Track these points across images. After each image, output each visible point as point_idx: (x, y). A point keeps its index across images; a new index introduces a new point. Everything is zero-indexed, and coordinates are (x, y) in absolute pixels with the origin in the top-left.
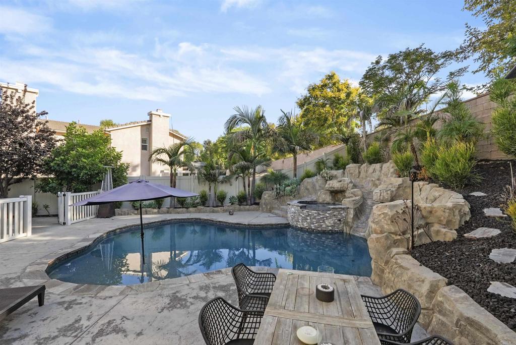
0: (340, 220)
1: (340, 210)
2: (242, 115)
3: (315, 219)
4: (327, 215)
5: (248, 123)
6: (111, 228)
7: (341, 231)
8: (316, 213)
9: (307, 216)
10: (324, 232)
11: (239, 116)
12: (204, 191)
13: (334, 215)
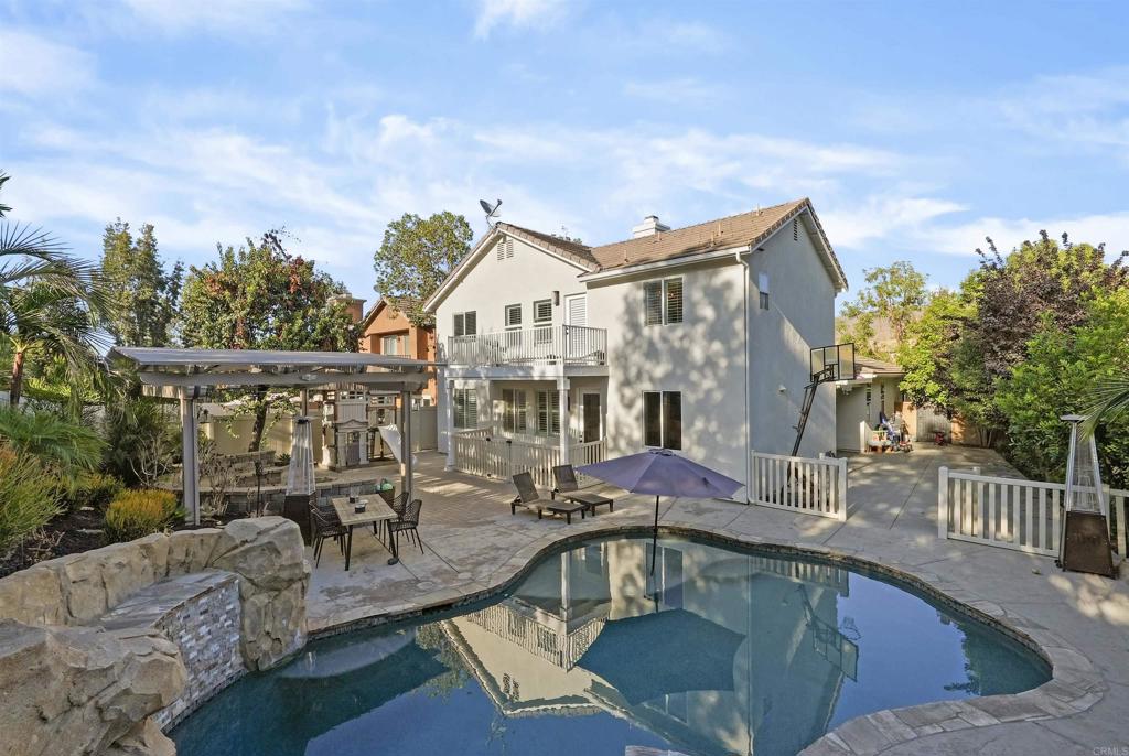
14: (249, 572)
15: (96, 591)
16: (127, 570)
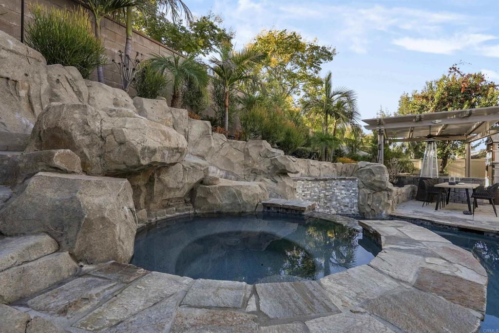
14: (362, 178)
15: (317, 170)
16: (327, 168)
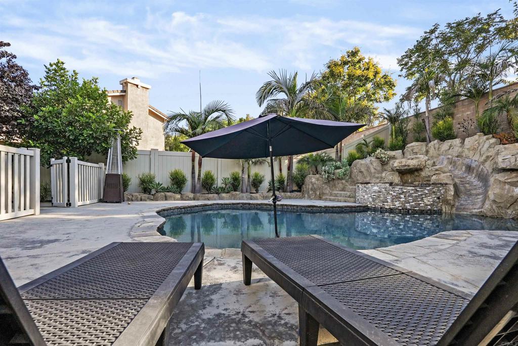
0: (439, 198)
1: (439, 185)
2: (278, 82)
3: (412, 197)
4: (426, 192)
5: (284, 92)
6: (158, 208)
7: (440, 211)
8: (412, 190)
9: (400, 194)
10: (422, 212)
11: (274, 83)
12: (237, 173)
13: (434, 192)
